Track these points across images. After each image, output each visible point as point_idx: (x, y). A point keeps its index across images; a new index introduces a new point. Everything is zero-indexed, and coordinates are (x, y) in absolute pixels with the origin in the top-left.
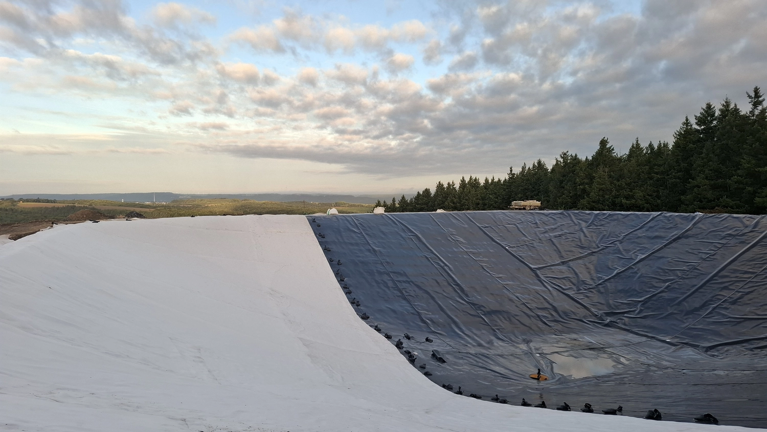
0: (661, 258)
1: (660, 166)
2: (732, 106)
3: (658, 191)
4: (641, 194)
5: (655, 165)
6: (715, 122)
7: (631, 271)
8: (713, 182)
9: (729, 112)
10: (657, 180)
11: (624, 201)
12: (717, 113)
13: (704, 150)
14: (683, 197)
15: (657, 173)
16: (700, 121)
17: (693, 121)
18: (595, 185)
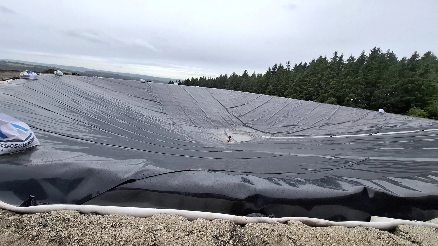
0: (262, 108)
1: (261, 81)
2: (282, 66)
3: (259, 88)
4: (254, 89)
5: (259, 80)
6: (277, 70)
7: (253, 111)
8: (274, 87)
9: (281, 67)
10: (260, 85)
11: (250, 90)
12: (278, 67)
13: (273, 78)
14: (265, 91)
15: (260, 83)
16: (274, 69)
17: (271, 68)
18: (242, 84)
